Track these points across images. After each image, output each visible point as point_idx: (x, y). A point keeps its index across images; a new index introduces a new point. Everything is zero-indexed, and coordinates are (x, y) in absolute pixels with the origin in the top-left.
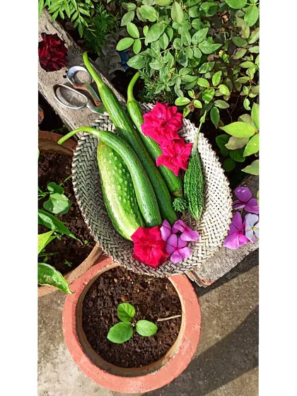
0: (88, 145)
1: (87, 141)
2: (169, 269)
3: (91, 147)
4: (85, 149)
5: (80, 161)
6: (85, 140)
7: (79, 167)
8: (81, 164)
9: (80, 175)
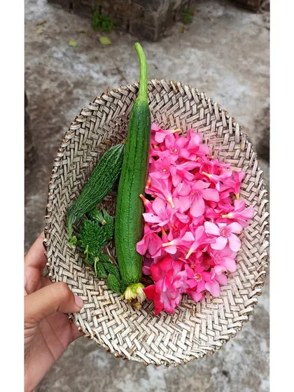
0: (107, 110)
1: (108, 104)
2: (130, 346)
3: (107, 115)
4: (99, 114)
5: (83, 126)
6: (106, 102)
7: (77, 134)
8: (82, 131)
9: (72, 146)
